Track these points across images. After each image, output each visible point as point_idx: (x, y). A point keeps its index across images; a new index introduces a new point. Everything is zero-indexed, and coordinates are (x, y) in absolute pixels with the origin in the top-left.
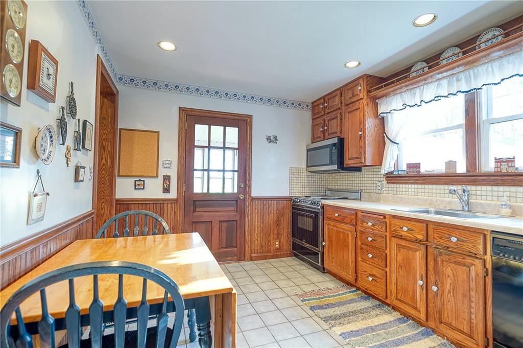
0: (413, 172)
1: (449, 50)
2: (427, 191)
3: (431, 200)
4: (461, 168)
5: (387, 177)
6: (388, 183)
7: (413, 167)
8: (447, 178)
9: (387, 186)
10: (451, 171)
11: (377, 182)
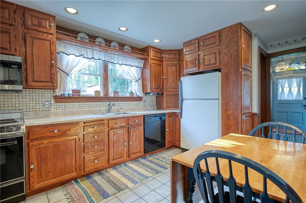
0: (77, 95)
1: (100, 38)
2: (87, 105)
3: (91, 110)
4: (102, 95)
5: (55, 98)
6: (56, 102)
7: (77, 93)
8: (95, 99)
9: (55, 104)
10: (98, 96)
11: (44, 102)
